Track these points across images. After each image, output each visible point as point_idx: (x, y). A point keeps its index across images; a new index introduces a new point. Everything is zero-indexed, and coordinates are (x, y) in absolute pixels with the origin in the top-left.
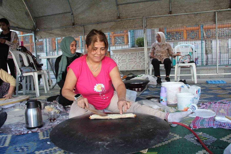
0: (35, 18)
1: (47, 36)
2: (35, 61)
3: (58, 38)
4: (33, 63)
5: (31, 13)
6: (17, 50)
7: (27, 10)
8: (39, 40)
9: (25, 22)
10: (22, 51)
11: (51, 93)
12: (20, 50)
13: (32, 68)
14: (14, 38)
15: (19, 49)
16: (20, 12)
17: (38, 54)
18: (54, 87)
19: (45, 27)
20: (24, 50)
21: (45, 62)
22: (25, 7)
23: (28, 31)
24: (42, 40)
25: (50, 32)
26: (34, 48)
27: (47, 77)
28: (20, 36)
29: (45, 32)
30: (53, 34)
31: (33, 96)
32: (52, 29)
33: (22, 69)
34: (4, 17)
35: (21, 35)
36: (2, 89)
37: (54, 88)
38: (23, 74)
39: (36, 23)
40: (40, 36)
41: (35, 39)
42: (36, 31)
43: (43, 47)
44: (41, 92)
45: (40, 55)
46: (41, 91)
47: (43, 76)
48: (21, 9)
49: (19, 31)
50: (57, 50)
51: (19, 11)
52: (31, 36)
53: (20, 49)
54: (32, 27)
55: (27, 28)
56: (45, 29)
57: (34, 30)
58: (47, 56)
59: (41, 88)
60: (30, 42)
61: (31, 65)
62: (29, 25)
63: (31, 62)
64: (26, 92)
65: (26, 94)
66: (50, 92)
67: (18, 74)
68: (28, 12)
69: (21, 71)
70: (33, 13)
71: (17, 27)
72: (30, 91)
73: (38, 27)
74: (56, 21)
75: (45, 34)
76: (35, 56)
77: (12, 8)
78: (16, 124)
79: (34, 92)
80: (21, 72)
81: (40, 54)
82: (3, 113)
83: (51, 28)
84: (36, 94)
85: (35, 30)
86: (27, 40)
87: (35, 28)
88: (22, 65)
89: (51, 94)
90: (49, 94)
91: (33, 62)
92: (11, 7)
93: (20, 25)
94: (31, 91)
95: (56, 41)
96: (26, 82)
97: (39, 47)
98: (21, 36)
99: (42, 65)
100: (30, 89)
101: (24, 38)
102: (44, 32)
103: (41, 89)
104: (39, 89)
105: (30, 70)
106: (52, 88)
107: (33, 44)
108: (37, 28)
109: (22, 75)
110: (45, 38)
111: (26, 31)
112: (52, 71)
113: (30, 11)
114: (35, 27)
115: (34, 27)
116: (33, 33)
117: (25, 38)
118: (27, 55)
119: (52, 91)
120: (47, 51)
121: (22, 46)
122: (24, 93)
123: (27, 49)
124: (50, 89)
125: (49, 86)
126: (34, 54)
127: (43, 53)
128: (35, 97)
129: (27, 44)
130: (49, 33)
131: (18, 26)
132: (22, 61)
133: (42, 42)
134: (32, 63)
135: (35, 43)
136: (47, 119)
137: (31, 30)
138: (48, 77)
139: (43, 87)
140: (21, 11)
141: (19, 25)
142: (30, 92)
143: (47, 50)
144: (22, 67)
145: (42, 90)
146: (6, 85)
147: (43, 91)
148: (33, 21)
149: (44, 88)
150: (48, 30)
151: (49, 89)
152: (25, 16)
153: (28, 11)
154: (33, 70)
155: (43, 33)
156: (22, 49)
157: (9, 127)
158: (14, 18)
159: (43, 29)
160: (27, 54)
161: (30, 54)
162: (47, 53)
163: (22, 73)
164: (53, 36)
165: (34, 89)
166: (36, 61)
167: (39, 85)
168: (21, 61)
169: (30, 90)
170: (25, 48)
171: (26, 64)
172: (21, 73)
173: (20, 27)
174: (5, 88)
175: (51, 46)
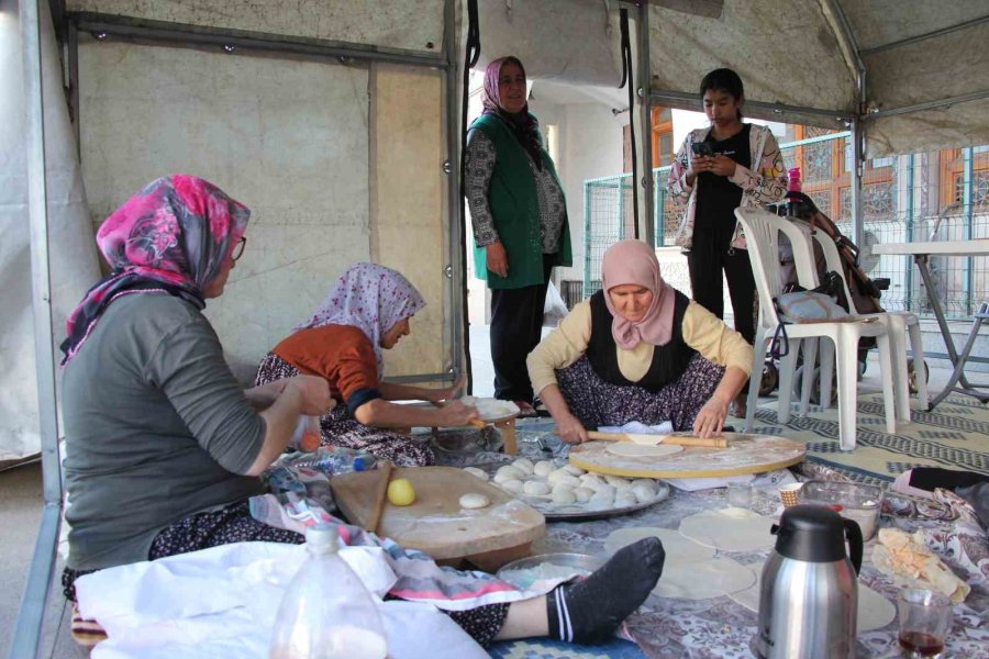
0: (860, 54)
1: (921, 139)
2: (850, 265)
3: (976, 150)
4: (838, 277)
5: (843, 31)
6: (773, 209)
7: (828, 23)
8: (879, 163)
9: (815, 77)
10: (791, 214)
11: (919, 438)
12: (782, 211)
13: (830, 301)
14: (763, 155)
15: (778, 204)
16: (794, 33)
17: (866, 228)
18: (940, 405)
19: (914, 93)
20: (802, 208)
21: (896, 269)
22: (821, 6)
23: (828, 120)
24: (891, 163)
25: (941, 116)
26: (848, 200)
27: (905, 345)
28: (790, 144)
29: (913, 119)
30: (956, 126)
31: (821, 440)
32: (948, 100)
33: (784, 302)
34: (728, 64)
35: (794, 139)
36: (688, 389)
37: (934, 411)
38: (786, 326)
39: (868, 82)
40: (882, 139)
41: (860, 156)
42: (863, 117)
43: (890, 195)
44: (863, 421)
45: (877, 234)
46: (866, 416)
47: (884, 344)
48: (799, 18)
49: (786, 122)
50: (967, 209)
51: (790, 29)
52: (841, 142)
53: (782, 207)
54: (849, 98)
55: (825, 107)
56: (914, 102)
57: (854, 113)
58: (911, 240)
59: (869, 398)
60: (833, 169)
61: (828, 285)
62: (834, 92)
63: (829, 270)
64: (793, 412)
65: (794, 423)
66: (913, 432)
67: (766, 326)
68: (831, 28)
69: (779, 311)
70: (855, 33)
71: (779, 105)
72: (813, 406)
73: (875, 99)
74: (978, 57)
75: (910, 130)
76: (854, 241)
77: (762, 18)
78: (709, 607)
79: (832, 419)
80: (779, 319)
81: (877, 226)
82: (648, 546)
83: (948, 97)
84: (837, 431)
85: (859, 115)
86: (819, 163)
87: (861, 104)
88: (788, 285)
89: (916, 442)
90: (905, 444)
91: (841, 273)
92: (757, 14)
93: (790, 94)
94: (815, 410)
95: (967, 164)
96: (800, 362)
97: (872, 196)
98: (794, 144)
99: (884, 284)
100: (815, 399)
101: (808, 153)
102: (904, 118)
103: (870, 407)
104: (858, 402)
105: (822, 313)
106: (927, 408)
107: (849, 178)
108: (873, 104)
109: (781, 334)
110: (910, 150)
111: (820, 117)
112: (932, 315)
113: (840, 24)
114: (864, 100)
115: (857, 96)
116: (849, 128)
117: (812, 155)
118: (815, 233)
119: (924, 427)
120: (911, 215)
121: (795, 190)
122: (783, 417)
123: (818, 205)
124: (913, 412)
125: (912, 391)
126: (847, 229)
127: (891, 226)
128: (834, 448)
129: (819, 183)
130: (931, 123)
131: (782, 100)
132: (788, 262)
133: (891, 168)
134: (834, 273)
135: (859, 177)
136: (886, 628)
137: (839, 113)
138: (910, 349)
139: (876, 395)
140: (797, 27)
141: (787, 96)
142: (812, 415)
143: (911, 211)
144: (788, 291)
145: (868, 412)
146: (705, 373)
147: (877, 421)
148: (854, 72)
149: (882, 400)
150: (927, 109)
151: (907, 415)
152: (817, 49)
153: (833, 23)
154: (838, 311)
155: (897, 127)
156: (794, 207)
157: (674, 622)
158: (767, 64)
159: (900, 107)
160: (816, 228)
161: (830, 229)
162: (910, 225)
163: (782, 325)
164: (953, 139)
165: (834, 401)
166: (856, 266)
167: (860, 379)
168: (783, 263)
169: (811, 402)
170: (807, 200)
171: (808, 277)
172: (777, 323)
173: (795, 105)
174: (700, 386)
175: (932, 192)
